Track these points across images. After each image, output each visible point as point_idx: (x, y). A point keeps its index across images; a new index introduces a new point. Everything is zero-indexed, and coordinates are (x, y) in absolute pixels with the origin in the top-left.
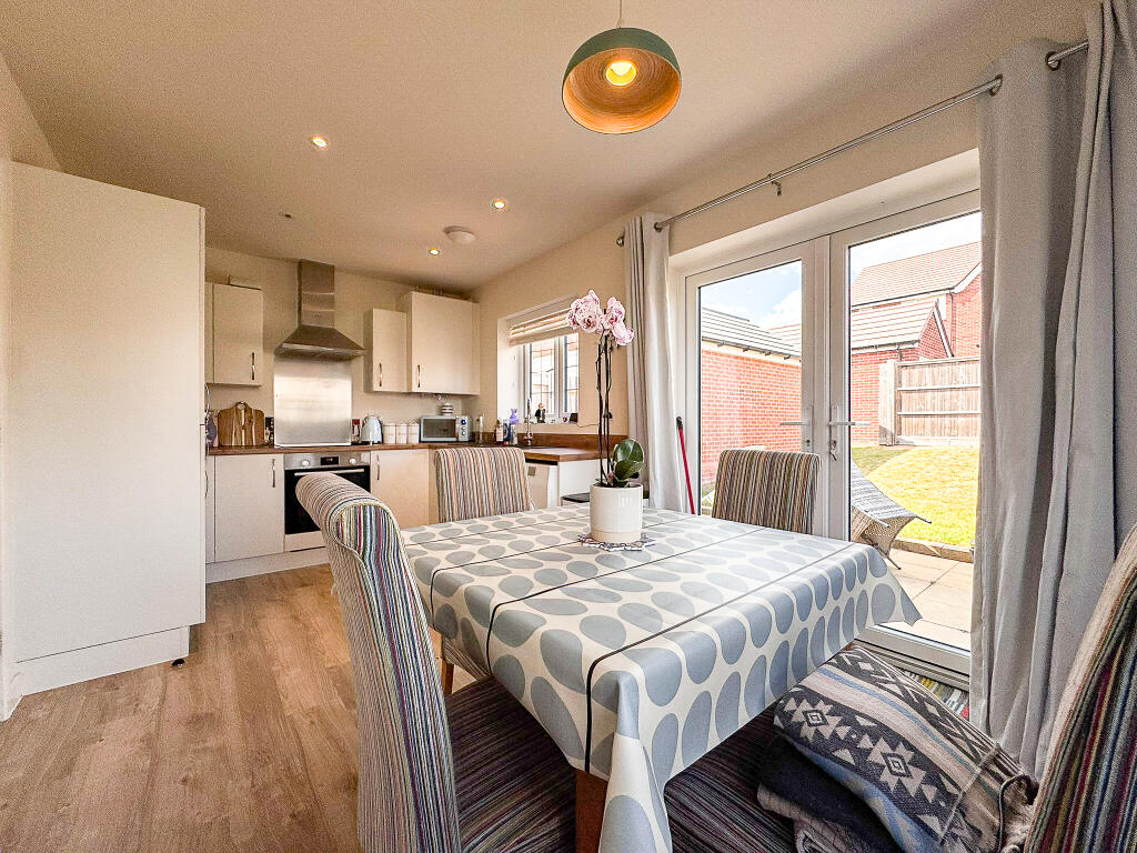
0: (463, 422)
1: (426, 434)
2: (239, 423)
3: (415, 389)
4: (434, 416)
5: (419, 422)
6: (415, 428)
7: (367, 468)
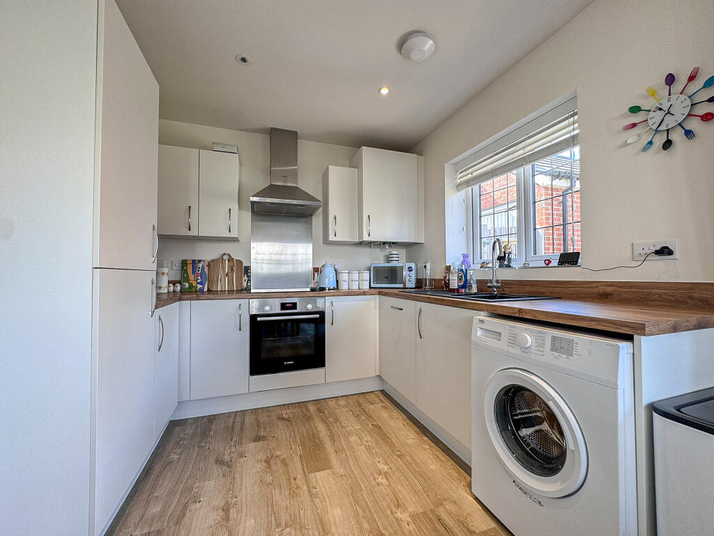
0: (410, 269)
1: (376, 281)
2: (224, 271)
3: (366, 238)
4: (382, 263)
5: (369, 269)
6: (366, 275)
7: (322, 314)
